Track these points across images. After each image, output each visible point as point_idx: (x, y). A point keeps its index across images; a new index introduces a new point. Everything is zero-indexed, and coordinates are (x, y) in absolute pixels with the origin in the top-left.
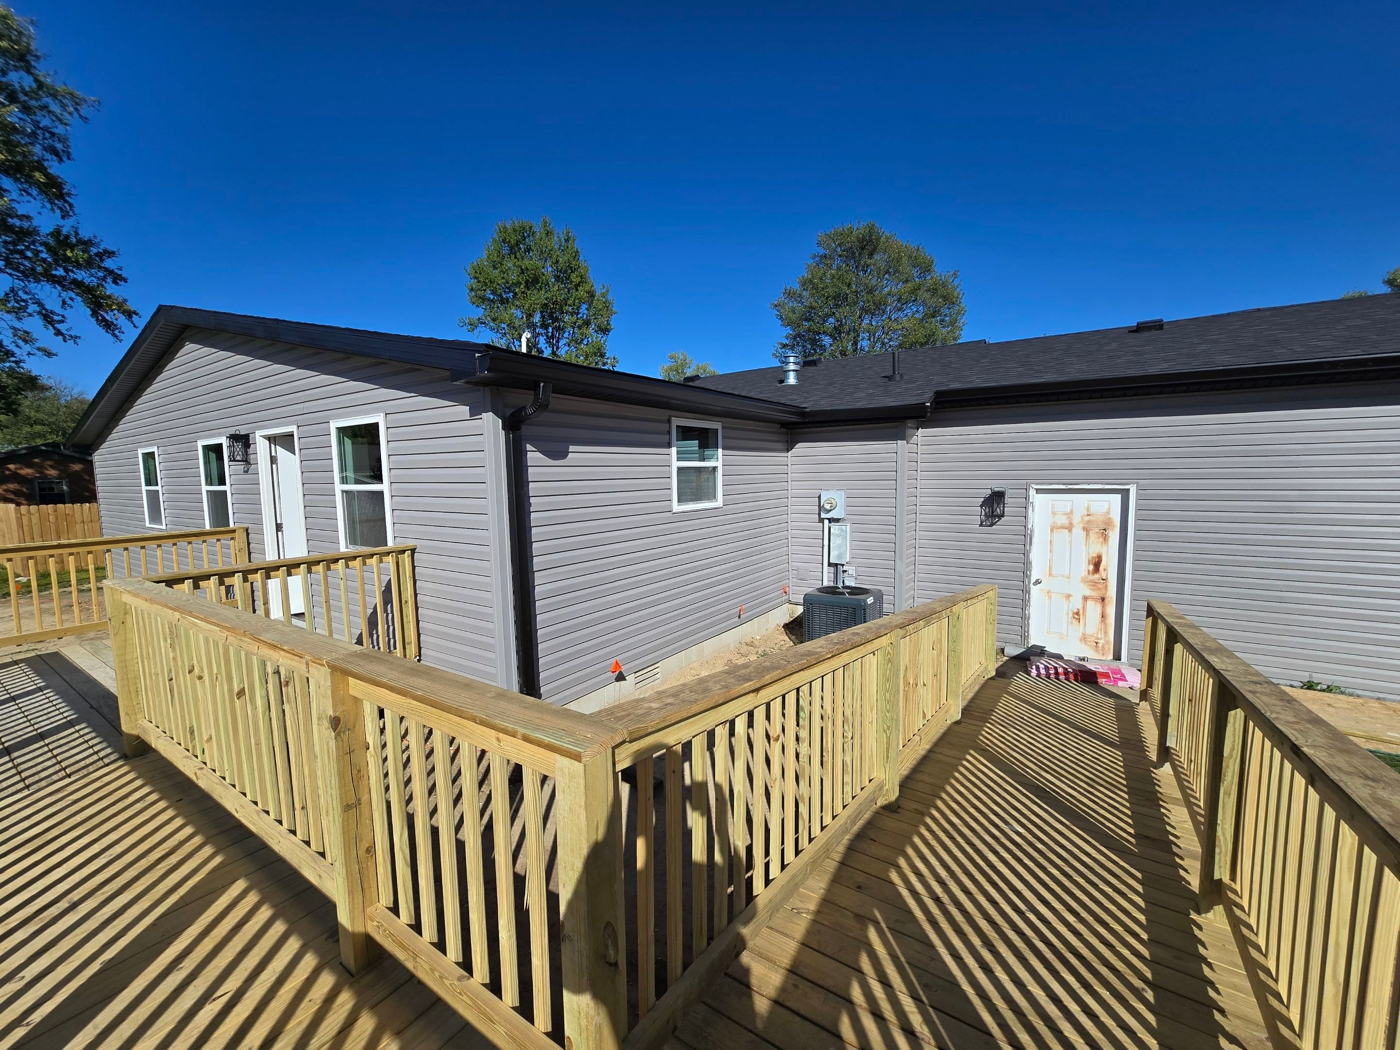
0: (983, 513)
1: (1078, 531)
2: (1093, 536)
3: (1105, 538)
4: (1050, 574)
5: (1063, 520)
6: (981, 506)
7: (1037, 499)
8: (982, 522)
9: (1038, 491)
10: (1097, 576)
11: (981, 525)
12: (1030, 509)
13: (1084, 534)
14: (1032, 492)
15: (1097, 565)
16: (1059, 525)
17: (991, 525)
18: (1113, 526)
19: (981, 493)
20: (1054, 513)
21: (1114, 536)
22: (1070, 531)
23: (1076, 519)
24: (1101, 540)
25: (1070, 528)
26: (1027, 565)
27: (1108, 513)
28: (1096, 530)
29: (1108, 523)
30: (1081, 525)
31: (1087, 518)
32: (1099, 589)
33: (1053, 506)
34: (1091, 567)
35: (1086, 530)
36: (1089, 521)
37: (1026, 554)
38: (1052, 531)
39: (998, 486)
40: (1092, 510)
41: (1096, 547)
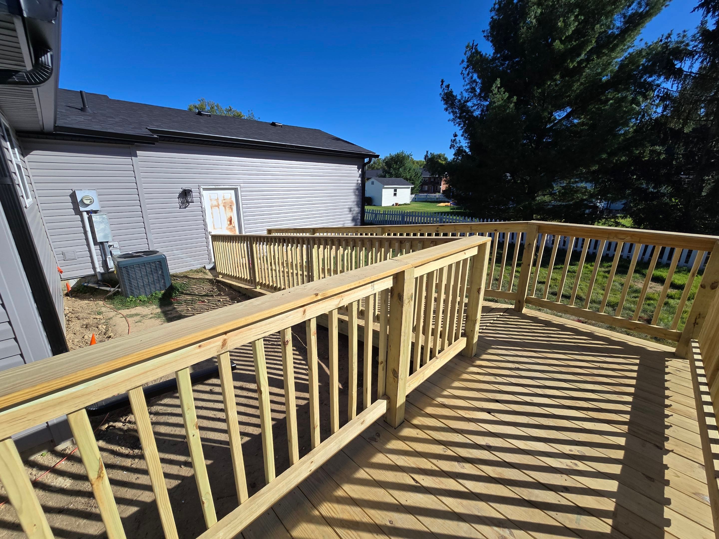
0: (180, 202)
1: (221, 207)
2: (227, 209)
3: (232, 209)
4: (214, 228)
5: (215, 203)
6: (178, 198)
7: (204, 193)
8: (180, 207)
9: (204, 189)
10: (231, 226)
11: (180, 208)
12: (202, 198)
13: (224, 208)
14: (201, 189)
15: (231, 221)
16: (214, 205)
17: (185, 208)
18: (234, 204)
19: (177, 191)
20: (211, 200)
21: (234, 207)
22: (219, 208)
23: (220, 202)
24: (230, 210)
25: (218, 206)
26: (205, 225)
27: (231, 198)
28: (228, 206)
29: (232, 202)
30: (222, 204)
31: (224, 201)
32: (233, 231)
33: (210, 197)
34: (229, 223)
35: (224, 206)
36: (225, 203)
37: (204, 220)
38: (211, 208)
39: (186, 187)
40: (225, 197)
41: (229, 214)
